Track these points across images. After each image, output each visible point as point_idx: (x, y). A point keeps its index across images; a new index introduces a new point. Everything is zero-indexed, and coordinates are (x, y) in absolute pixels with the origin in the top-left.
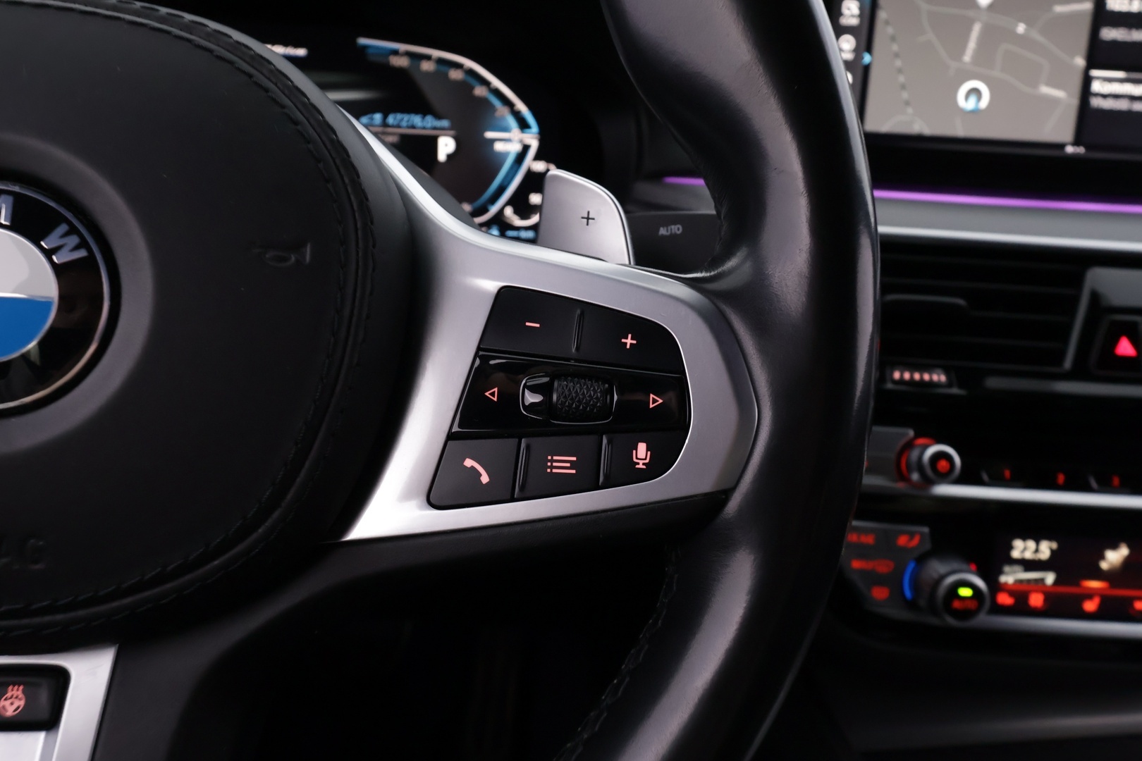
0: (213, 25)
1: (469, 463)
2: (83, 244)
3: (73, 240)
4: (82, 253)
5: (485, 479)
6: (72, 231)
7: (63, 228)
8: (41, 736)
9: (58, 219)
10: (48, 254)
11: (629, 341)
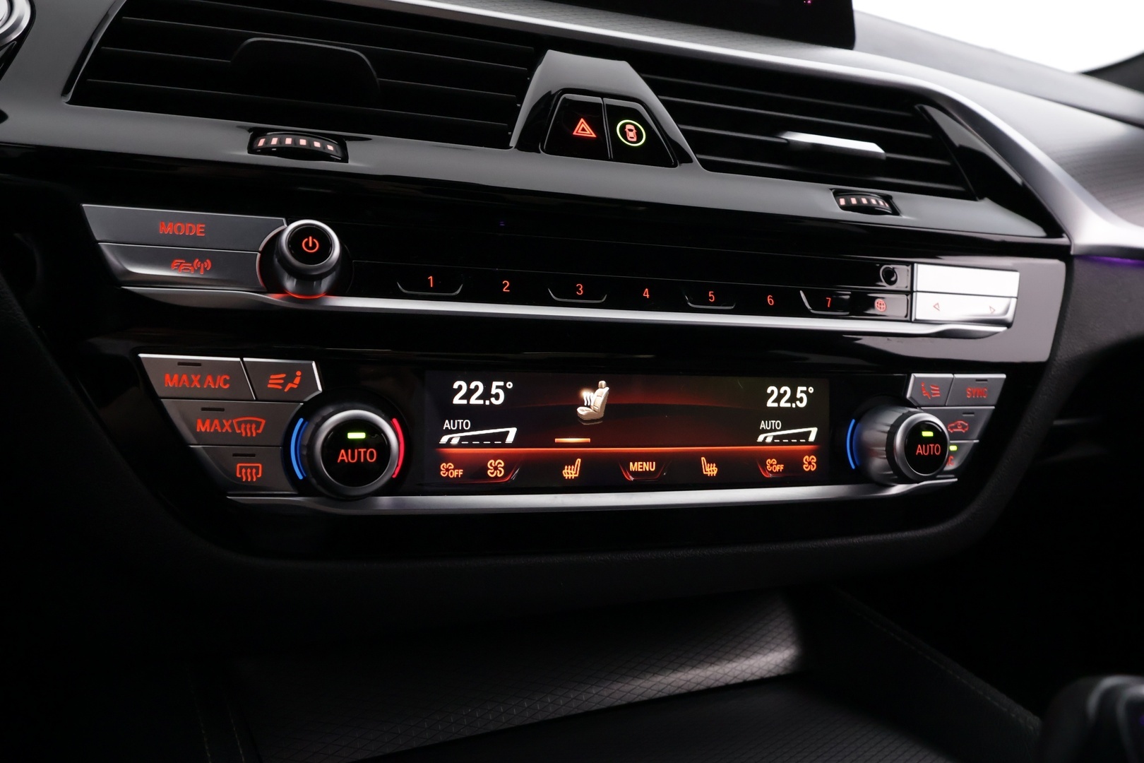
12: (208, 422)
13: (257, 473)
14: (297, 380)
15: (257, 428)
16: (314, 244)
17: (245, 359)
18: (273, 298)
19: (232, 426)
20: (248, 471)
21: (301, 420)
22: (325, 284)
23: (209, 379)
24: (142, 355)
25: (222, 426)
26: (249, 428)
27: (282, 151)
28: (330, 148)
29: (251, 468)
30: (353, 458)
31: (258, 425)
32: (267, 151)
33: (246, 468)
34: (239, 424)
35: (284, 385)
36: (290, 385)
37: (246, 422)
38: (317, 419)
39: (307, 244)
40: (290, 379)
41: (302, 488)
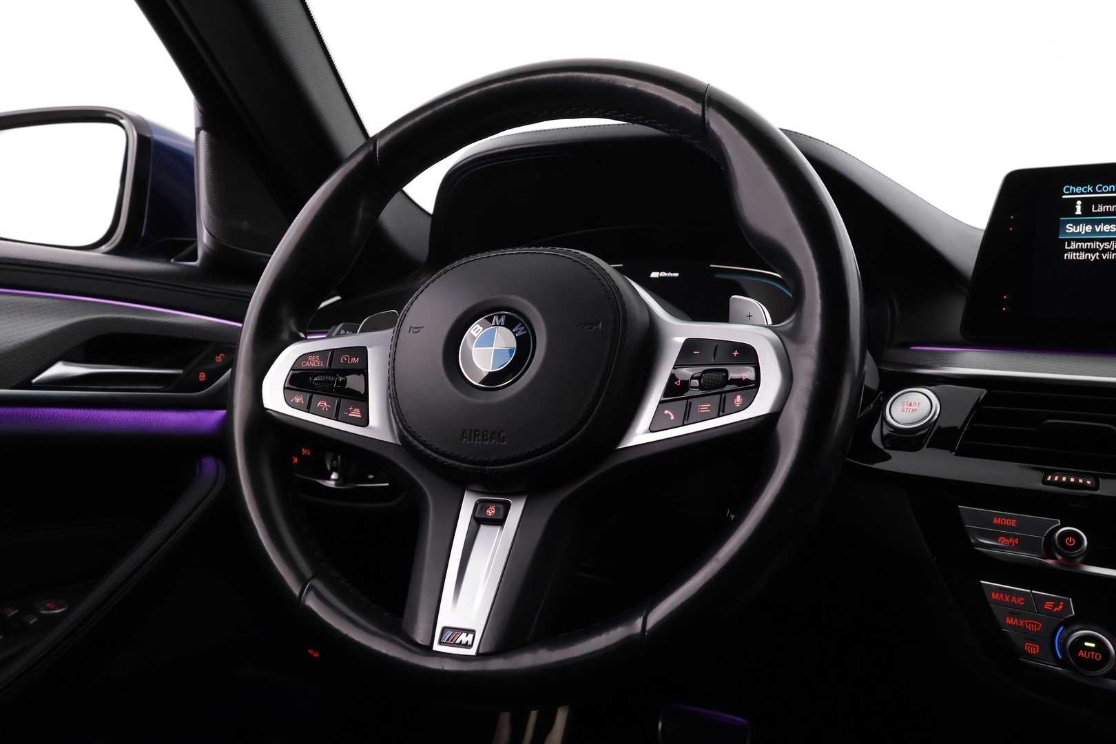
0: (574, 250)
1: (666, 412)
2: (525, 329)
3: (523, 328)
4: (525, 332)
5: (672, 418)
6: (523, 325)
7: (520, 324)
8: (499, 528)
9: (519, 321)
10: (514, 333)
11: (736, 353)
12: (1012, 619)
13: (1036, 650)
14: (1061, 607)
15: (1037, 627)
16: (1072, 541)
17: (1033, 591)
18: (1050, 562)
19: (1024, 623)
20: (1032, 648)
21: (1062, 628)
22: (1079, 560)
23: (1014, 598)
24: (982, 582)
25: (1019, 623)
26: (1034, 626)
27: (1060, 484)
28: (1089, 482)
29: (1033, 647)
30: (1087, 655)
31: (1038, 626)
32: (1052, 483)
33: (1031, 646)
34: (1028, 623)
35: (1053, 608)
36: (1056, 609)
37: (1032, 623)
38: (1069, 631)
39: (1068, 541)
40: (1056, 605)
41: (1060, 663)
